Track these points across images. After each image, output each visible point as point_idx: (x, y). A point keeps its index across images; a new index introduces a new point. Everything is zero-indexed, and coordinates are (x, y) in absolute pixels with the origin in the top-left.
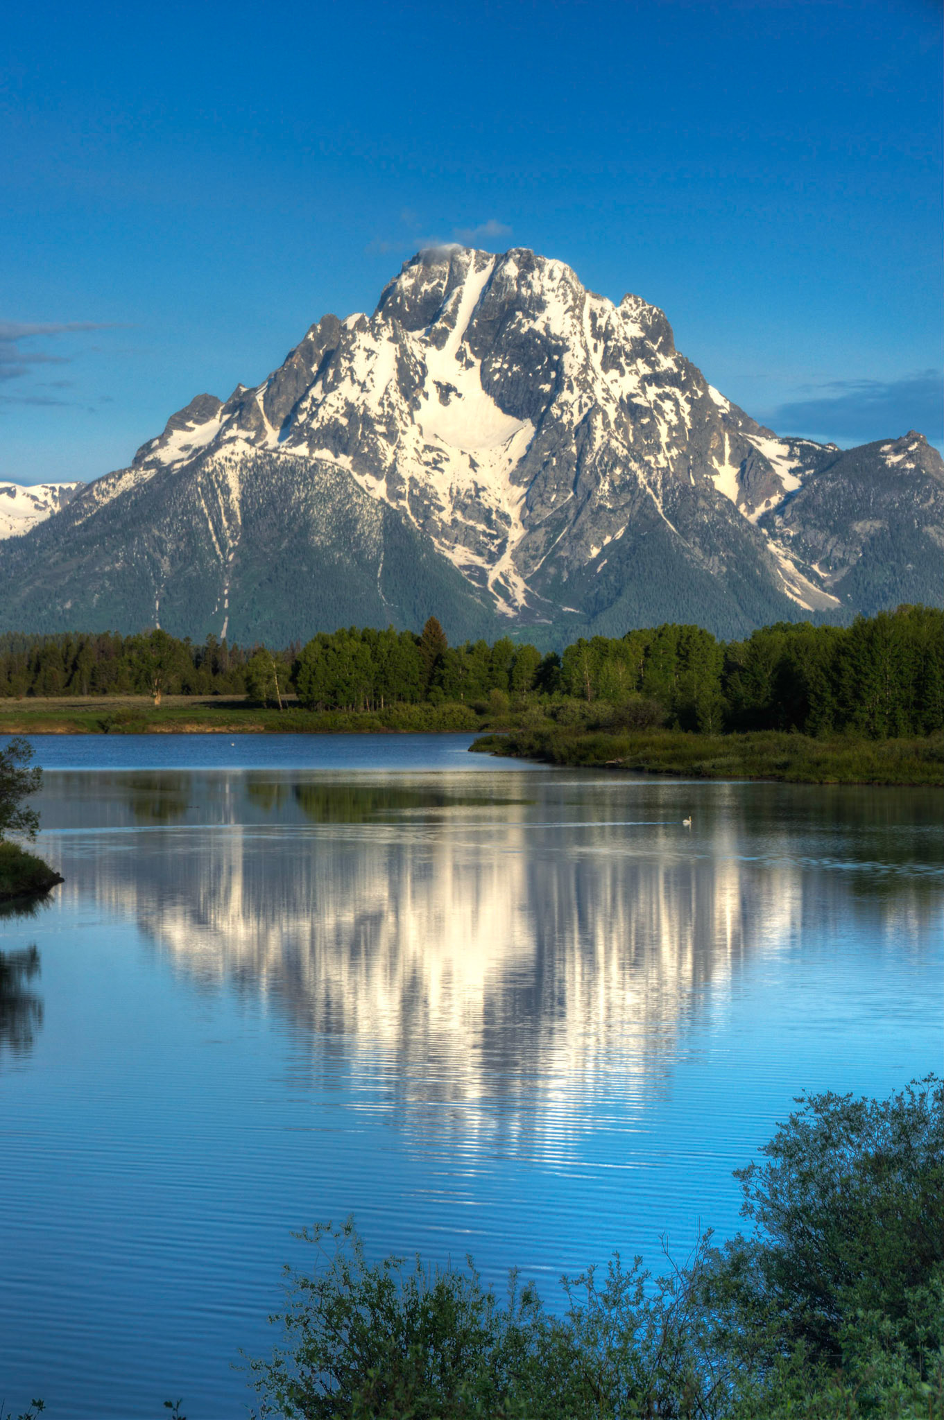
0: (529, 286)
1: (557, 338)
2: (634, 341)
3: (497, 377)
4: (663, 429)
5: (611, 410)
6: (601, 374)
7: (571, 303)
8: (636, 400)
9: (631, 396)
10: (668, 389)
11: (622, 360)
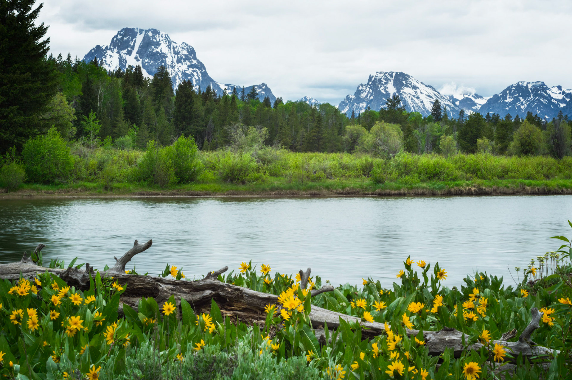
0: (156, 39)
1: (164, 54)
2: (186, 55)
3: (147, 64)
4: (194, 80)
5: (180, 74)
6: (176, 64)
7: (168, 44)
8: (186, 72)
10: (195, 69)
11: (182, 60)
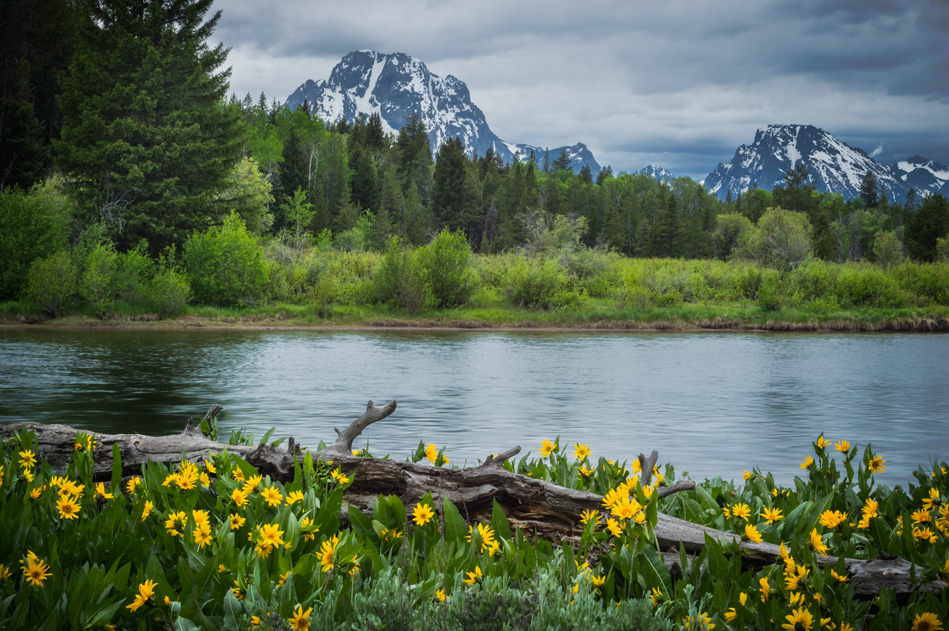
0: (404, 69)
1: (417, 94)
2: (452, 97)
3: (389, 111)
4: (466, 138)
5: (443, 127)
6: (438, 112)
7: (423, 78)
8: (454, 124)
9: (451, 122)
10: (468, 119)
11: (447, 105)
